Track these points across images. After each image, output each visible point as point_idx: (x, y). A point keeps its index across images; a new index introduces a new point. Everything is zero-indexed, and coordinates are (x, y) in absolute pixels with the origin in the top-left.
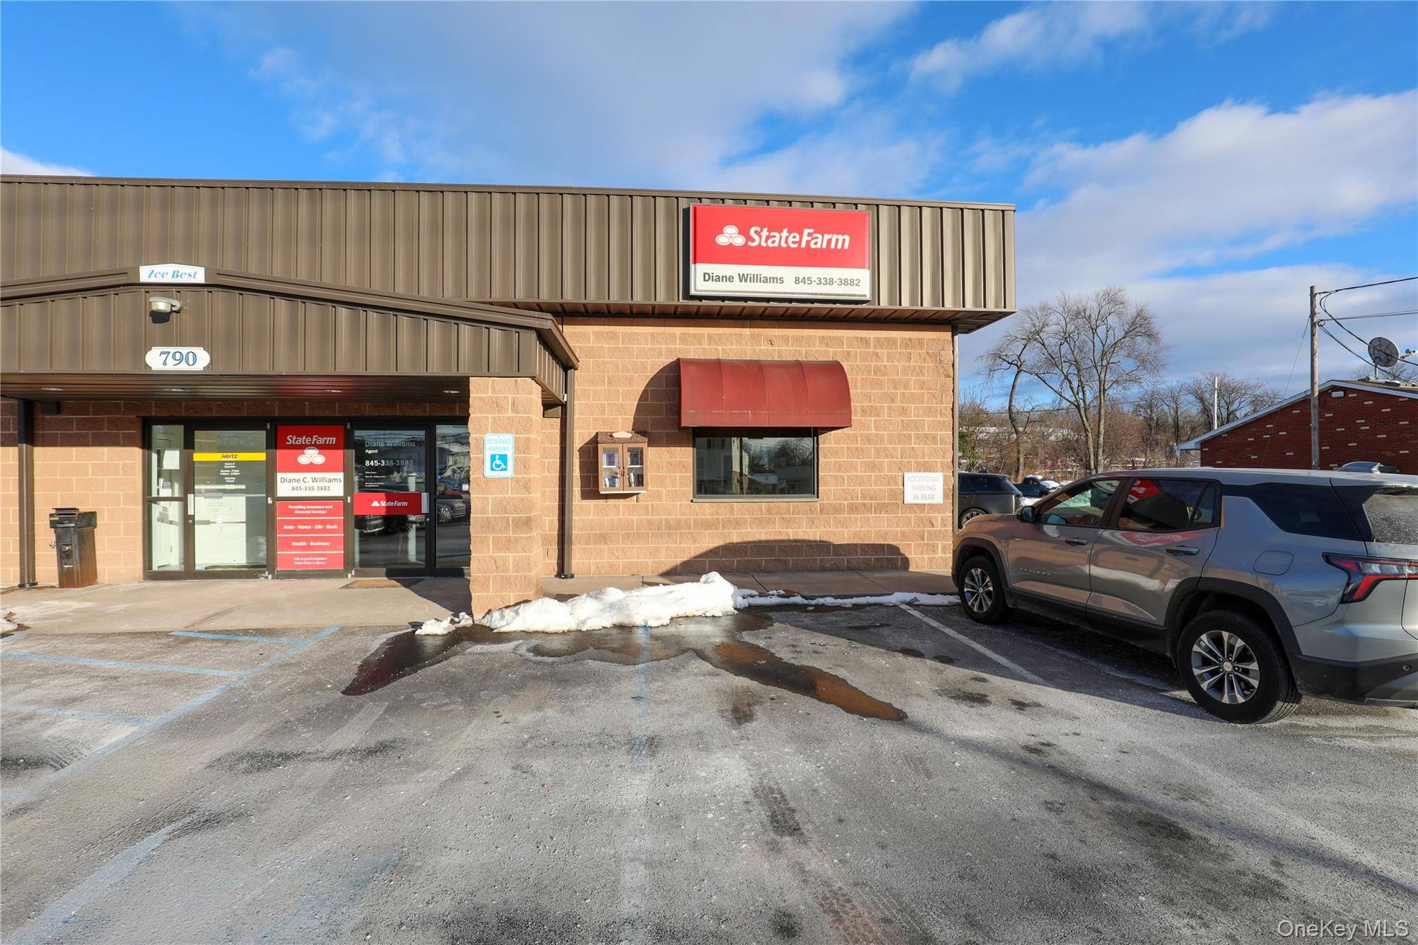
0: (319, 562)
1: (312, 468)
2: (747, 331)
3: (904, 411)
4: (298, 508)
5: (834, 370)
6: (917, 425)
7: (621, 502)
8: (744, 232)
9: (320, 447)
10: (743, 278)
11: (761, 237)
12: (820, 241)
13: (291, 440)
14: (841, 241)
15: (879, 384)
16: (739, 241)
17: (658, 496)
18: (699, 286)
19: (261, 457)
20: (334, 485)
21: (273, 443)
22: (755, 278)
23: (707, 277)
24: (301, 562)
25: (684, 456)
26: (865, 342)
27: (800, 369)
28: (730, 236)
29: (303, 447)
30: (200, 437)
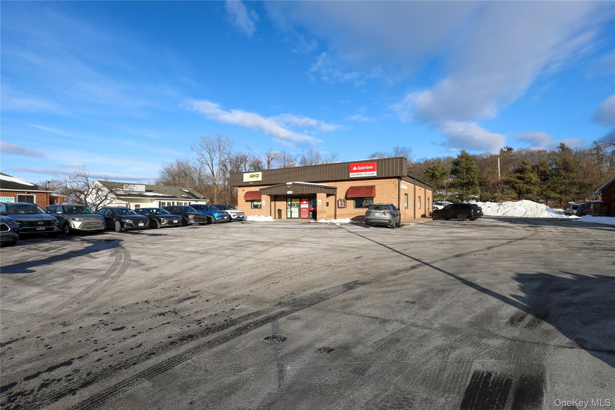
0: (305, 217)
1: (305, 204)
2: (362, 181)
3: (388, 193)
4: (303, 209)
5: (372, 188)
6: (390, 195)
7: (343, 209)
8: (357, 168)
9: (306, 201)
10: (357, 175)
11: (359, 168)
12: (368, 168)
13: (302, 200)
14: (371, 167)
15: (384, 189)
16: (356, 169)
17: (349, 208)
18: (351, 176)
19: (299, 202)
20: (307, 206)
21: (300, 201)
22: (358, 175)
23: (352, 175)
24: (304, 217)
25: (352, 201)
26: (381, 181)
27: (367, 187)
28: (355, 168)
29: (304, 201)
30: (292, 200)
